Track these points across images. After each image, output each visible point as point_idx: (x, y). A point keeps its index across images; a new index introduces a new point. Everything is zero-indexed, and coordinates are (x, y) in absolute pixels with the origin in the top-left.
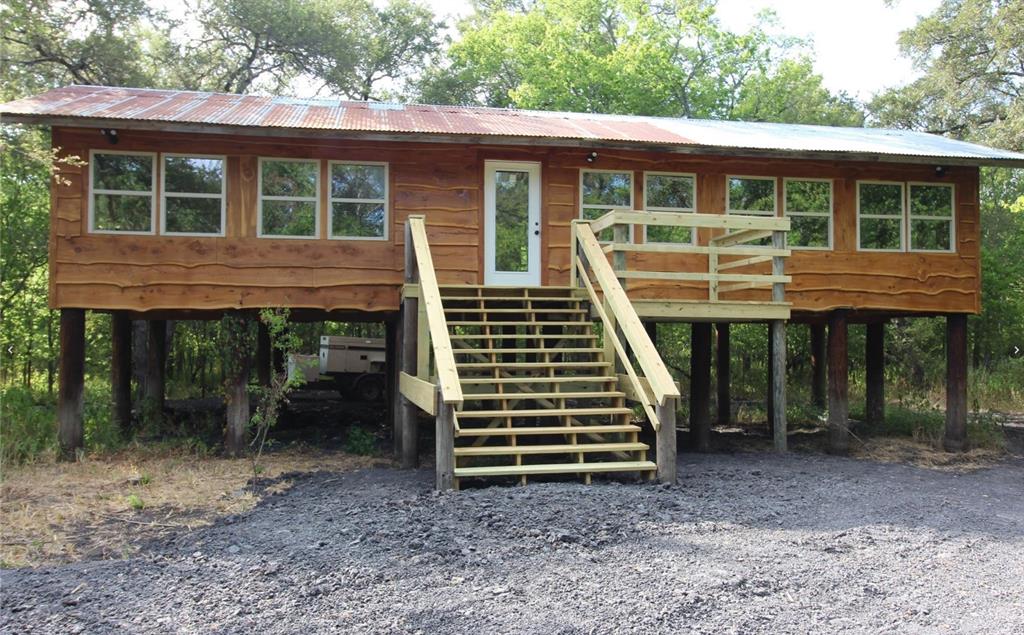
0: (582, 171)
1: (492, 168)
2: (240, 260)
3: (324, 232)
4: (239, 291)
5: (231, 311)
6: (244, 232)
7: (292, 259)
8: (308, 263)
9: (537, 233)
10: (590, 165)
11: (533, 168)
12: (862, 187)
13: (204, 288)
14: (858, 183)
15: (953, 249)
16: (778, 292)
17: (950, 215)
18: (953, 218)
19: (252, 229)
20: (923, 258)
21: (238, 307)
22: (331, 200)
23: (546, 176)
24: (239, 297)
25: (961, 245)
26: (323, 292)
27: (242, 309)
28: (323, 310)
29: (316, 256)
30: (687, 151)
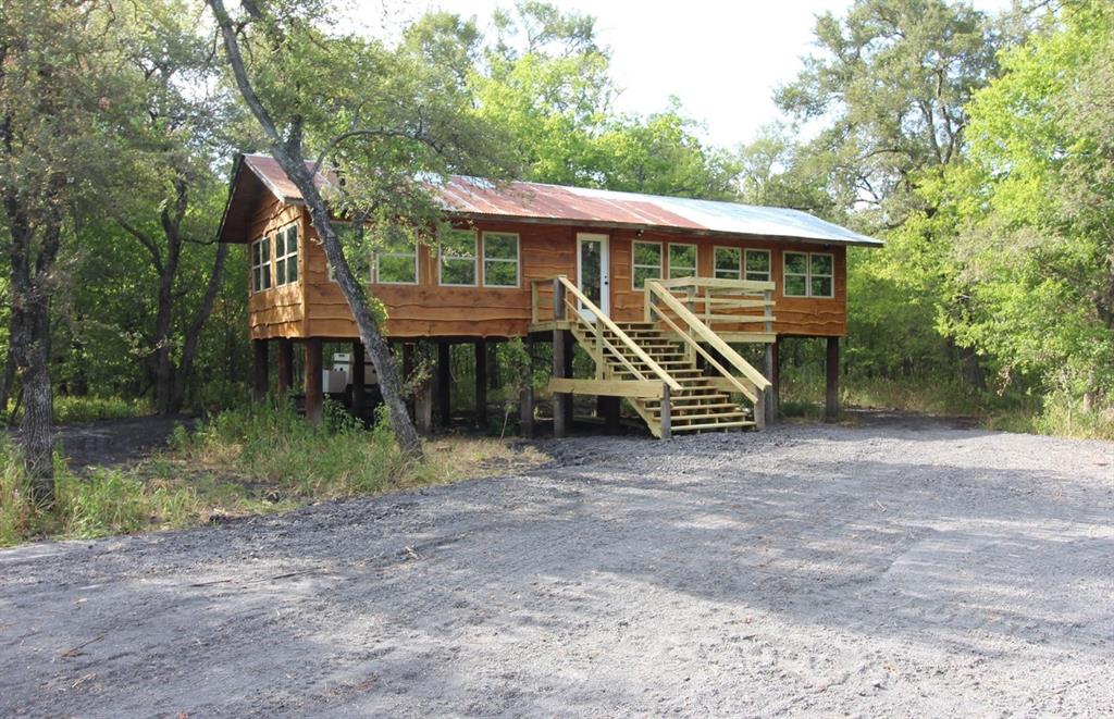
0: (634, 241)
1: (581, 237)
2: (428, 302)
3: (481, 282)
4: (428, 323)
5: (423, 337)
6: (430, 282)
7: (459, 301)
8: (471, 303)
9: (606, 283)
10: (639, 238)
11: (603, 239)
12: (787, 255)
13: (405, 322)
14: (784, 252)
15: (833, 296)
16: (769, 326)
17: (830, 274)
18: (832, 276)
19: (435, 280)
20: (817, 301)
21: (427, 335)
22: (484, 259)
23: (612, 245)
24: (428, 328)
25: (837, 293)
26: (481, 325)
27: (430, 337)
28: (481, 337)
29: (476, 298)
30: (702, 233)
